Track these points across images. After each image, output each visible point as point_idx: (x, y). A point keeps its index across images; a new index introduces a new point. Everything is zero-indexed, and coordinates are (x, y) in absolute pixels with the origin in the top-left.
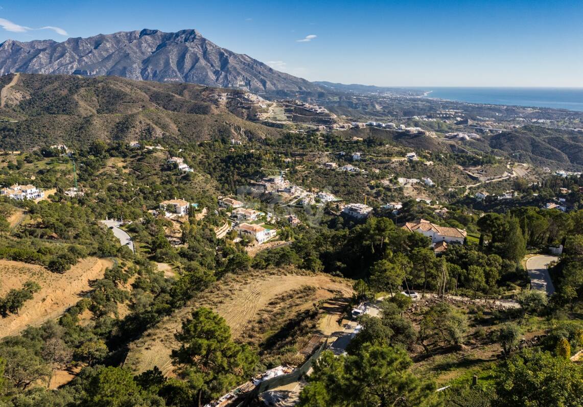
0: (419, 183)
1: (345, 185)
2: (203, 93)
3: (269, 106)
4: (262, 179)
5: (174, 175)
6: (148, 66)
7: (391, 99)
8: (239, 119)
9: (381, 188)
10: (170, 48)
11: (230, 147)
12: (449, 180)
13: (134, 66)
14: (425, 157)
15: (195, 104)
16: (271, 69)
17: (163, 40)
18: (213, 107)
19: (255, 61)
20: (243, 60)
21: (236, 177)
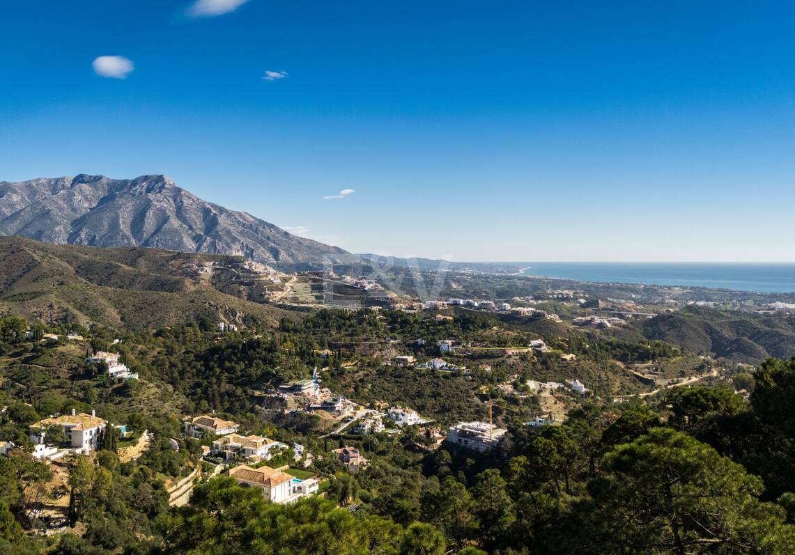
0: (563, 389)
1: (435, 395)
2: (172, 262)
3: (285, 280)
4: (277, 387)
5: (98, 386)
6: (80, 230)
7: (473, 277)
8: (233, 298)
9: (500, 399)
10: (121, 201)
11: (216, 336)
12: (608, 385)
13: (57, 229)
14: (560, 347)
15: (157, 279)
16: (286, 234)
17: (110, 190)
18: (188, 282)
19: (261, 222)
20: (241, 220)
21: (225, 387)
